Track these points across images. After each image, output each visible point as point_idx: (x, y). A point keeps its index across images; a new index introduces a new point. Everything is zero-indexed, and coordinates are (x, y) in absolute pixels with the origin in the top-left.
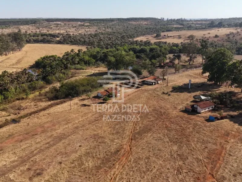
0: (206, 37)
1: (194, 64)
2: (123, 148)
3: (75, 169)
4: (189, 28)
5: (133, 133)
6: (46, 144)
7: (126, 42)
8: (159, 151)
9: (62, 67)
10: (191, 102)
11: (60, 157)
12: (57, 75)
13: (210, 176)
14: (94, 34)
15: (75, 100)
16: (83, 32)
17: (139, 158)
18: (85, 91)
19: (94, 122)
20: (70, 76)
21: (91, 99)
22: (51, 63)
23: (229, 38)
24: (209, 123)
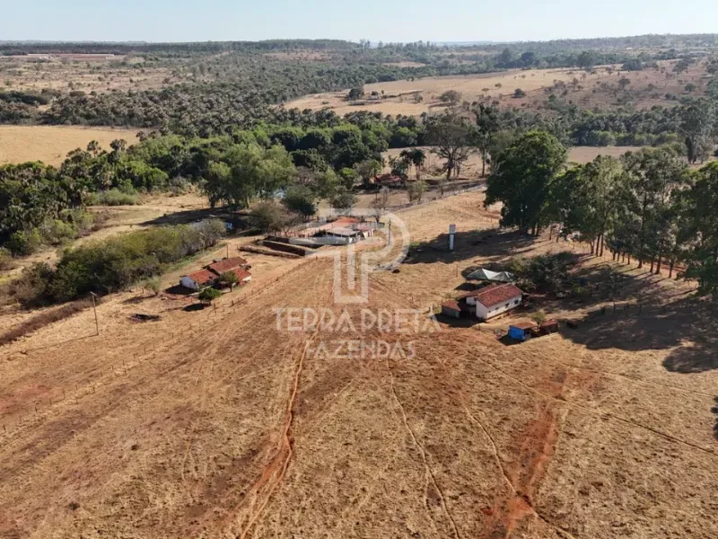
0: (489, 97)
1: (460, 176)
2: (267, 442)
3: (122, 521)
4: (443, 70)
5: (296, 394)
6: (23, 450)
7: (261, 116)
8: (374, 442)
9: (61, 200)
10: (458, 288)
11: (72, 487)
12: (47, 225)
13: (519, 500)
14: (161, 91)
15: (110, 303)
16: (122, 84)
17: (319, 469)
18: (139, 274)
19: (173, 369)
20: (90, 226)
21: (162, 296)
22: (26, 186)
23: (552, 97)
24: (510, 347)
